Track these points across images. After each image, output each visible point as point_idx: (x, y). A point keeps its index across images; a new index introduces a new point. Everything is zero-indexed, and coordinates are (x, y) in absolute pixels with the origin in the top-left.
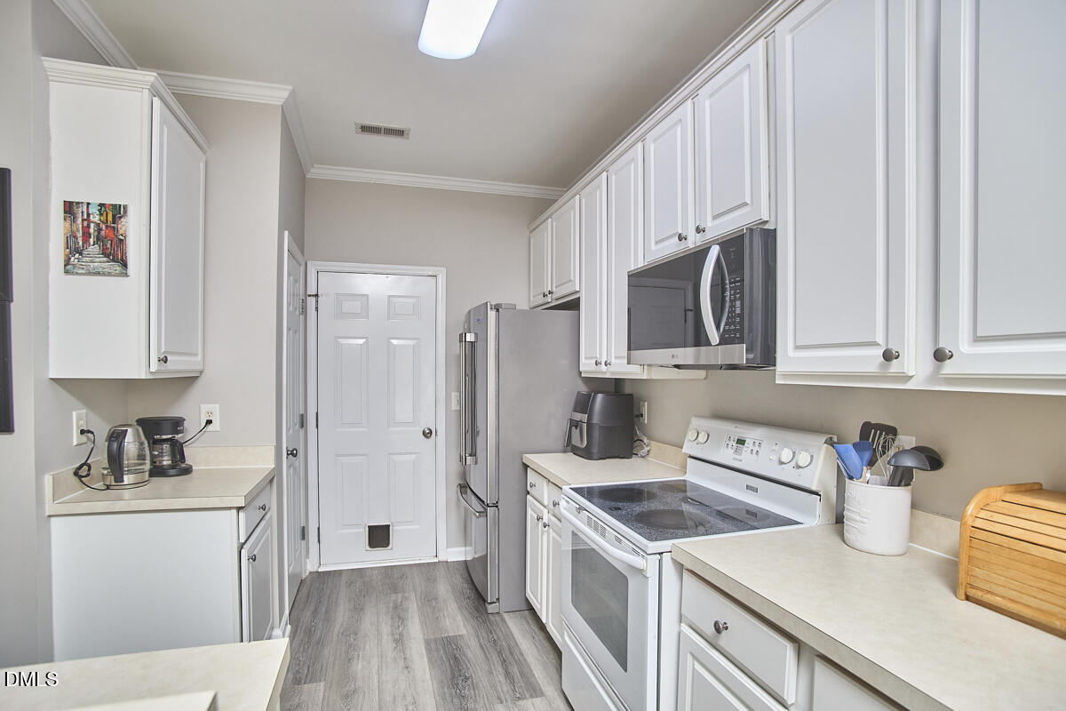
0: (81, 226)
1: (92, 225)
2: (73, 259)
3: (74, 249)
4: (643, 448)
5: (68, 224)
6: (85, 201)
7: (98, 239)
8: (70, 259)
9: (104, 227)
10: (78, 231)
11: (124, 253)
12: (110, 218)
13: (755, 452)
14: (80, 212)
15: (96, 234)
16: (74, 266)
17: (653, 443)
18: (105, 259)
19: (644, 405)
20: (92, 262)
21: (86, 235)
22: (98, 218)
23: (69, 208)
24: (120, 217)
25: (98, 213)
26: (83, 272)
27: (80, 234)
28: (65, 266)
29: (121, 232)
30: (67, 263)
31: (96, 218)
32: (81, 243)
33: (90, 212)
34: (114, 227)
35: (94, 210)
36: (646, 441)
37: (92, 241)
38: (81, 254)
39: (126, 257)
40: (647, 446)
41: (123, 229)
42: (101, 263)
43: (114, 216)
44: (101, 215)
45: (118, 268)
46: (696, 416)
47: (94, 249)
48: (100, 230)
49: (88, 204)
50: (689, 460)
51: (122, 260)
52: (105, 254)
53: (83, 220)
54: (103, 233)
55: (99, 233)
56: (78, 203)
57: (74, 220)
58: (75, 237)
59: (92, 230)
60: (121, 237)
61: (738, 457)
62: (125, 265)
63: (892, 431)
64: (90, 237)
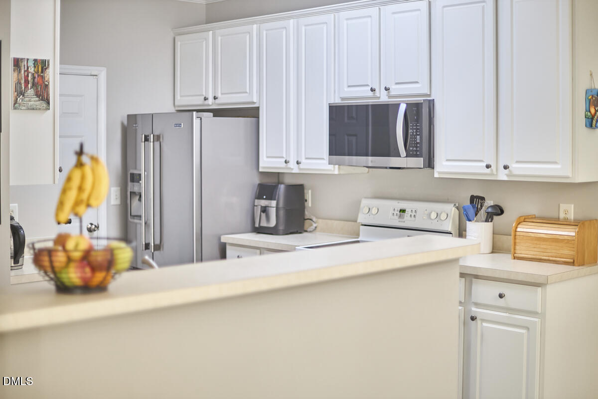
0: (23, 75)
1: (30, 75)
2: (19, 99)
3: (20, 93)
4: (312, 225)
5: (16, 74)
6: (26, 57)
7: (34, 85)
8: (17, 99)
9: (36, 77)
10: (22, 79)
11: (48, 95)
12: (40, 70)
13: (413, 216)
14: (23, 65)
15: (32, 81)
16: (20, 104)
17: (320, 221)
18: (37, 99)
19: (308, 193)
20: (30, 101)
21: (27, 82)
22: (33, 69)
23: (17, 63)
24: (46, 69)
25: (33, 66)
26: (25, 108)
27: (23, 82)
28: (15, 104)
29: (46, 79)
30: (16, 102)
31: (32, 70)
32: (23, 88)
33: (29, 66)
34: (42, 76)
35: (31, 64)
36: (314, 219)
37: (30, 86)
38: (23, 96)
39: (49, 97)
40: (315, 223)
41: (48, 77)
42: (35, 101)
43: (42, 68)
44: (35, 67)
45: (44, 105)
46: (366, 198)
47: (31, 92)
48: (34, 78)
49: (28, 60)
50: (362, 227)
51: (47, 99)
52: (37, 95)
53: (25, 71)
54: (36, 80)
55: (34, 80)
56: (22, 59)
57: (20, 72)
58: (20, 84)
59: (30, 78)
60: (46, 83)
61: (401, 220)
62: (48, 103)
63: (483, 199)
64: (29, 83)
